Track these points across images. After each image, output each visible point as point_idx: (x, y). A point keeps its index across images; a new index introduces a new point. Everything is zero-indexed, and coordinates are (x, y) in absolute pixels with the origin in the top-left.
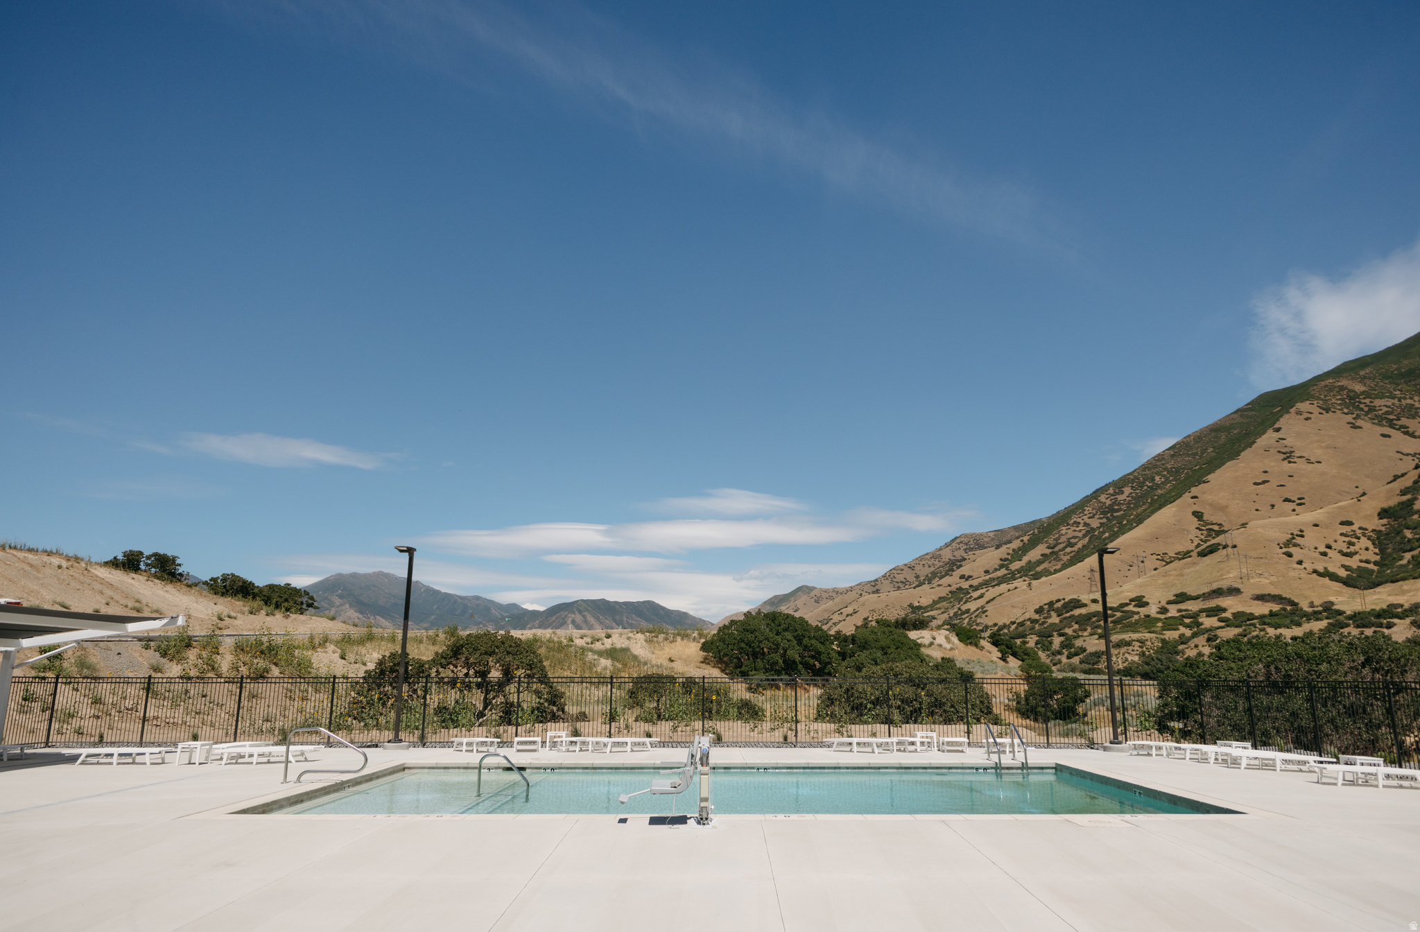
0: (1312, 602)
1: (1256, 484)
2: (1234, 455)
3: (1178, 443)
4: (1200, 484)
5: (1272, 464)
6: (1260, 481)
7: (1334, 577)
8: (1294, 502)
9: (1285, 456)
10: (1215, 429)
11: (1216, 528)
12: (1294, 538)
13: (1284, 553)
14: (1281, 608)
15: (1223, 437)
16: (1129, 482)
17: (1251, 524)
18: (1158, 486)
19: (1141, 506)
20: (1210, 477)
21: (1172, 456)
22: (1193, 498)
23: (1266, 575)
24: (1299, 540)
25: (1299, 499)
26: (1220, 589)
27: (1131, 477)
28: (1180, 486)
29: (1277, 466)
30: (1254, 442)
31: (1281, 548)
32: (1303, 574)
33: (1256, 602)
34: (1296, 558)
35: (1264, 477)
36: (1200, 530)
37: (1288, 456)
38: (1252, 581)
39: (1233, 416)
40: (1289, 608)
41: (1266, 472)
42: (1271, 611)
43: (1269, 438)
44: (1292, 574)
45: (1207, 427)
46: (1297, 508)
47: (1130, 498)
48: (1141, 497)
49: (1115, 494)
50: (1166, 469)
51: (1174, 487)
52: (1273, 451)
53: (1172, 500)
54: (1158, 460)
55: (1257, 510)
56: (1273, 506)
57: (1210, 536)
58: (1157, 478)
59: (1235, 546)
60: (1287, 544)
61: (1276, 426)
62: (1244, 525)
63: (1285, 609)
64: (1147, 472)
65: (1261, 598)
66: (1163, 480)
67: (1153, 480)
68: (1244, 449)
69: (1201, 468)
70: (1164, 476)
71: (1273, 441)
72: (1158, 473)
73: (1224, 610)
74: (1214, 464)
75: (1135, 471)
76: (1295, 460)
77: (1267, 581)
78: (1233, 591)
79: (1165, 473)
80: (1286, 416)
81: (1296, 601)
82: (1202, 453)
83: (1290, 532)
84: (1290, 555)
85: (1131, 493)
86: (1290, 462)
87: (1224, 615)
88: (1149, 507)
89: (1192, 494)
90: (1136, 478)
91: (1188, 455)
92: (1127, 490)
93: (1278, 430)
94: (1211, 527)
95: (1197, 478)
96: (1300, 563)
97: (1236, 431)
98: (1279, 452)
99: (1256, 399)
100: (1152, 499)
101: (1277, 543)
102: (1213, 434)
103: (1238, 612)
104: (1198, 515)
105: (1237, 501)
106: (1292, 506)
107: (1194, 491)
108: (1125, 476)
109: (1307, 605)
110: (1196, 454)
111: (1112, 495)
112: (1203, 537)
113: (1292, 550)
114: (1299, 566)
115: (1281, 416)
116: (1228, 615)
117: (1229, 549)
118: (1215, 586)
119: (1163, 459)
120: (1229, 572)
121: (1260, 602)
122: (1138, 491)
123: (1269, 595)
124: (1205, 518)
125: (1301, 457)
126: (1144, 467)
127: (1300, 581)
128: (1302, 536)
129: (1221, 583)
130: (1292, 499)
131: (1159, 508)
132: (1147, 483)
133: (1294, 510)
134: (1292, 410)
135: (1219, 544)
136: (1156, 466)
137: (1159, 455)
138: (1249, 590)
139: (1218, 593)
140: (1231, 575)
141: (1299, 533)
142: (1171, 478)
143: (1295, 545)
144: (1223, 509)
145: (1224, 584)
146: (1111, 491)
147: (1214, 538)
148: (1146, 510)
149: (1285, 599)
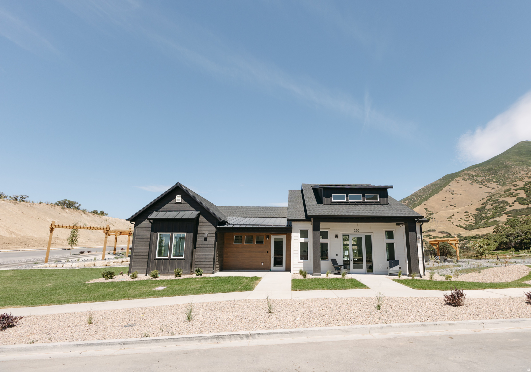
0: (455, 234)
1: (443, 201)
2: (437, 192)
3: (422, 189)
4: (427, 200)
5: (448, 195)
6: (444, 200)
7: (462, 227)
8: (453, 206)
9: (451, 193)
10: (433, 185)
11: (431, 213)
12: (451, 216)
13: (448, 220)
14: (446, 235)
15: (435, 187)
16: (407, 199)
17: (440, 212)
18: (416, 201)
19: (410, 206)
20: (430, 199)
21: (420, 192)
22: (425, 204)
23: (443, 226)
24: (453, 217)
25: (455, 205)
26: (430, 230)
27: (408, 198)
28: (422, 201)
29: (449, 196)
30: (443, 189)
31: (448, 219)
32: (453, 226)
33: (440, 233)
34: (452, 222)
35: (445, 199)
36: (426, 213)
37: (452, 193)
38: (439, 228)
39: (438, 181)
40: (448, 235)
41: (446, 197)
42: (443, 236)
43: (447, 188)
44: (450, 226)
45: (430, 184)
46: (454, 207)
47: (408, 204)
48: (410, 204)
49: (404, 202)
50: (418, 196)
51: (420, 201)
52: (448, 191)
53: (419, 205)
54: (416, 193)
55: (443, 208)
56: (447, 207)
57: (429, 215)
58: (415, 198)
59: (435, 218)
60: (449, 218)
61: (449, 184)
62: (438, 212)
63: (447, 236)
64: (413, 197)
65: (441, 232)
66: (417, 199)
67: (414, 199)
68: (440, 191)
69: (428, 196)
70: (417, 198)
71: (448, 189)
72: (416, 197)
73: (431, 236)
74: (431, 195)
75: (409, 196)
76: (454, 194)
77: (443, 228)
78: (434, 230)
79: (418, 197)
80: (452, 182)
81: (451, 233)
82: (429, 191)
83: (450, 215)
84: (450, 221)
85: (408, 203)
86: (452, 195)
87: (430, 237)
88: (413, 207)
89: (424, 203)
90: (409, 198)
91: (425, 192)
92: (407, 202)
93: (450, 186)
94: (429, 212)
95: (426, 199)
96: (453, 223)
97: (438, 185)
98: (450, 192)
99: (445, 176)
100: (414, 204)
101: (447, 217)
102: (432, 186)
103: (434, 236)
104: (426, 209)
105: (437, 205)
106: (453, 207)
107: (425, 202)
108: (406, 197)
109: (454, 234)
110: (427, 192)
111: (403, 203)
112: (427, 215)
113: (451, 219)
114: (452, 224)
115: (451, 182)
116: (432, 237)
117: (433, 219)
118: (429, 229)
119: (417, 193)
120: (433, 225)
121: (441, 234)
122: (410, 202)
123: (443, 232)
124: (428, 210)
125: (456, 193)
126: (412, 195)
127: (452, 228)
128: (454, 216)
129: (430, 228)
130: (453, 205)
131: (415, 207)
132: (413, 200)
133: (453, 208)
134: (454, 180)
135: (430, 218)
136: (415, 195)
137: (416, 192)
138: (438, 230)
139: (429, 231)
140: (433, 226)
141: (453, 215)
142: (419, 198)
143: (451, 218)
144: (433, 207)
145: (431, 229)
146: (402, 202)
147: (430, 215)
148: (412, 207)
149: (448, 233)
